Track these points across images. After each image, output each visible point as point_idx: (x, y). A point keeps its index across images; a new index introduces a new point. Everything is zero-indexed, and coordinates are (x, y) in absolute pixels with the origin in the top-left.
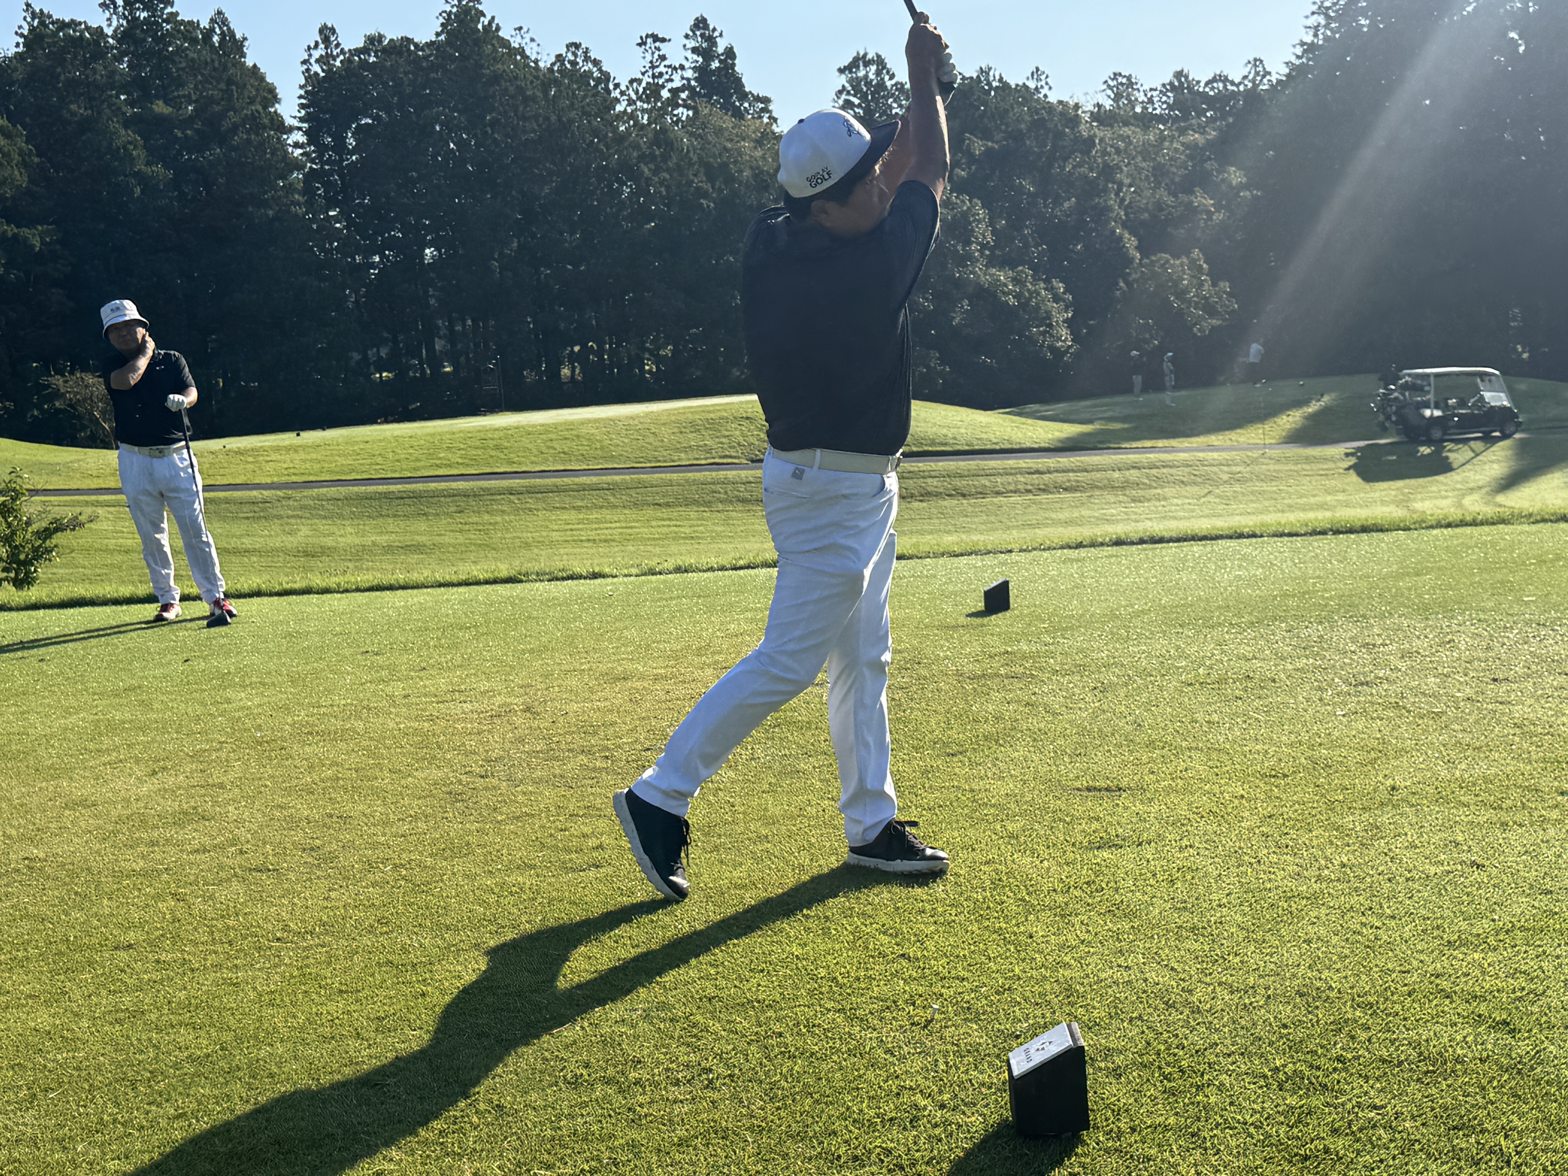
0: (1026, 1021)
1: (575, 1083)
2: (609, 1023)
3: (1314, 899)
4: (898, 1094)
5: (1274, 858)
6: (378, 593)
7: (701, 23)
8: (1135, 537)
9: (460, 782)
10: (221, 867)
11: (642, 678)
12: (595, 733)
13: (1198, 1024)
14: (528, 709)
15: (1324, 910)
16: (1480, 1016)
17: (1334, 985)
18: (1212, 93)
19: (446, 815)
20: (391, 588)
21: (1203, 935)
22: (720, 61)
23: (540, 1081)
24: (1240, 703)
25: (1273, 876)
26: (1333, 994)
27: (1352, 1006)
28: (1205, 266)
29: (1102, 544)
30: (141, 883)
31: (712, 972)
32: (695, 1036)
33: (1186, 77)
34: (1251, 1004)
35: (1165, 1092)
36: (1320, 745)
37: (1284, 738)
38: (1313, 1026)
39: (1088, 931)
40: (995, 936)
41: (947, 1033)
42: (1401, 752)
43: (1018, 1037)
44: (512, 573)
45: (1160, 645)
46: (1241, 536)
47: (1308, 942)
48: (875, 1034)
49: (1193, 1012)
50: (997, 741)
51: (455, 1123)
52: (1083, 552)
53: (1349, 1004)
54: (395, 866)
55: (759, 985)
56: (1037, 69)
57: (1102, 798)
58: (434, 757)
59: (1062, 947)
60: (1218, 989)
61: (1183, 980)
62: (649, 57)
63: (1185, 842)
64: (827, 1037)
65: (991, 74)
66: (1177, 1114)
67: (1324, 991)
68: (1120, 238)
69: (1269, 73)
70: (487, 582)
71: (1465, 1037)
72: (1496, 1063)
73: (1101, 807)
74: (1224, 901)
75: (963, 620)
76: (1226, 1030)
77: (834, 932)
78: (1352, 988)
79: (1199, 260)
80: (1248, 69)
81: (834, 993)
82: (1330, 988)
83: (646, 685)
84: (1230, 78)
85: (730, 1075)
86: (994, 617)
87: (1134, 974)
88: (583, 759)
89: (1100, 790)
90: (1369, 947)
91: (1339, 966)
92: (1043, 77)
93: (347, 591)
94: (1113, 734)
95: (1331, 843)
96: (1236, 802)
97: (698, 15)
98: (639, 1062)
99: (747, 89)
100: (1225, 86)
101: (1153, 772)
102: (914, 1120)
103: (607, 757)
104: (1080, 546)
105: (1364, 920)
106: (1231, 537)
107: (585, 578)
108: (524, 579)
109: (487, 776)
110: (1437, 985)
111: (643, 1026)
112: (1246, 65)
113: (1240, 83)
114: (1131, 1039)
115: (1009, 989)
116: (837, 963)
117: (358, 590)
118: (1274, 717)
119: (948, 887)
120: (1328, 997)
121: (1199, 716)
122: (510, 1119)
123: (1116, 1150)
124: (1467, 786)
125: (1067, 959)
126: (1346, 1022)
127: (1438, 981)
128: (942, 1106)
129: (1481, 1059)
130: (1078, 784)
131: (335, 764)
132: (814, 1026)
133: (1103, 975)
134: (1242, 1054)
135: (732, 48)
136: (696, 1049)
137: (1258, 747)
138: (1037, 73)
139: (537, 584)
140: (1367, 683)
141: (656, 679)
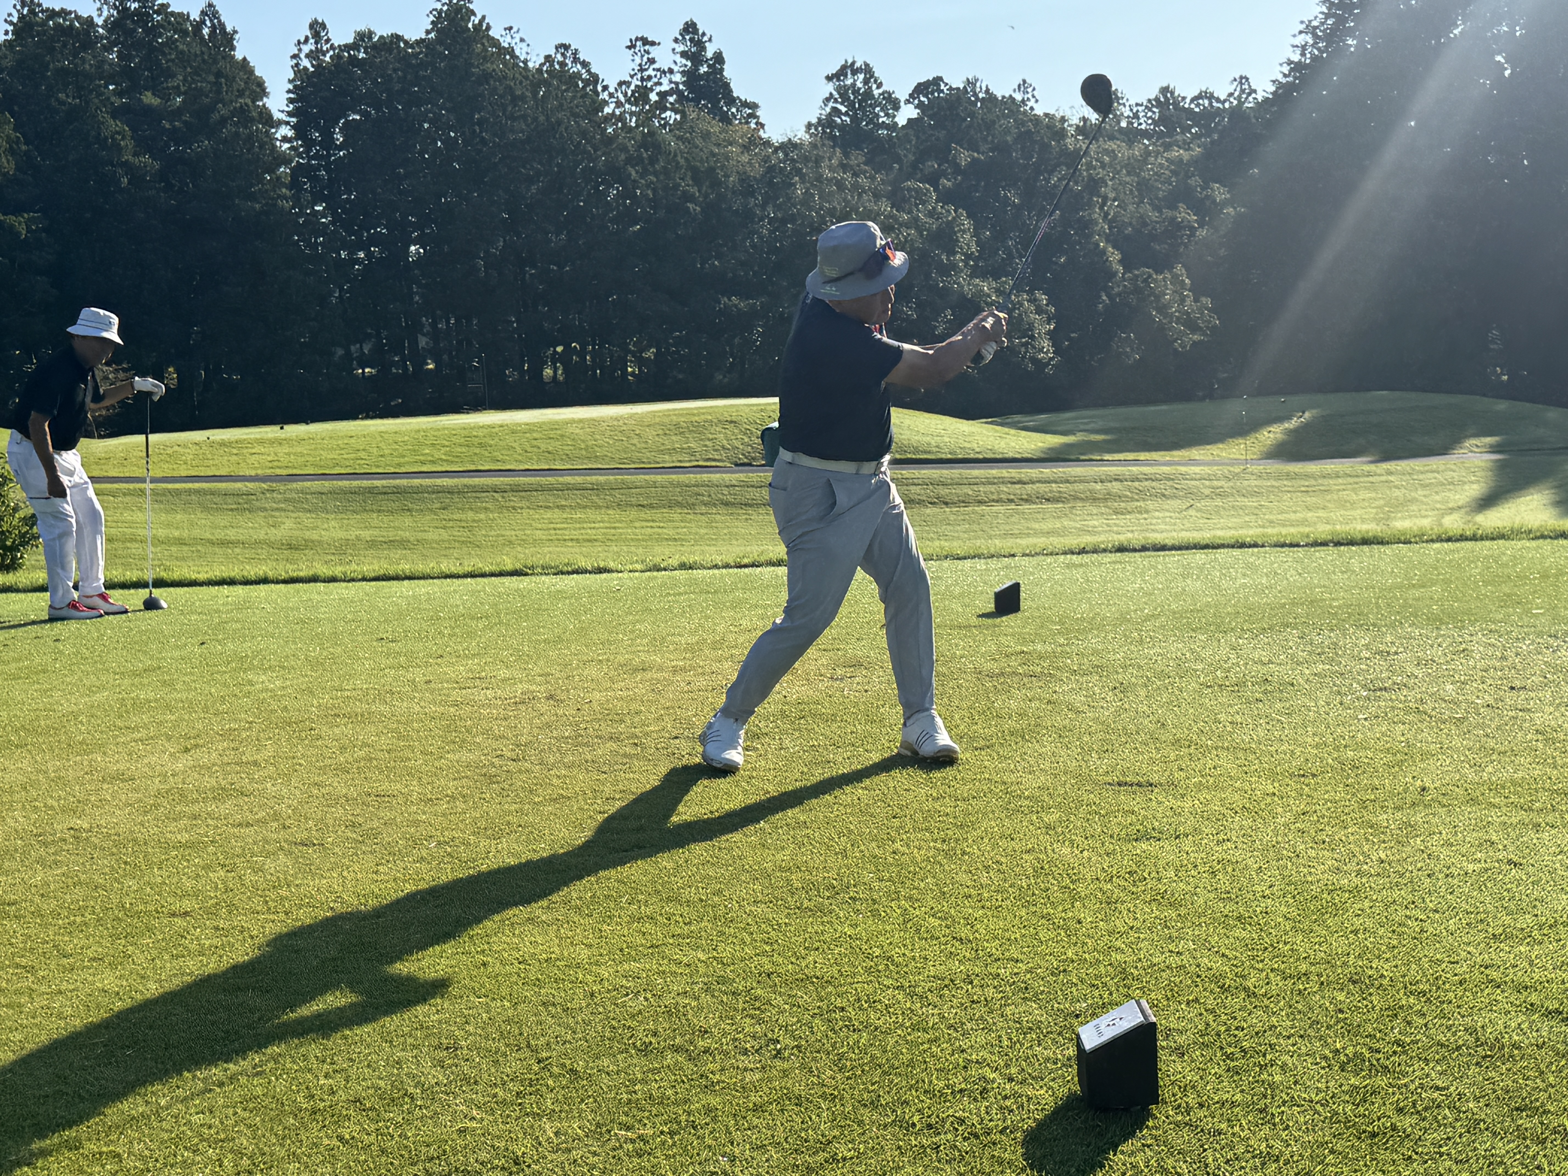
0: (1085, 1002)
1: (645, 1050)
2: (672, 995)
3: (1355, 892)
4: (965, 1067)
5: (1312, 853)
6: (384, 583)
7: (690, 28)
8: (1137, 544)
9: (493, 765)
10: (266, 841)
11: (661, 669)
12: (622, 721)
13: (1255, 1007)
14: (551, 697)
15: (1367, 904)
16: (1532, 1005)
17: (1385, 973)
18: (1197, 110)
19: (484, 796)
20: (397, 578)
21: (1250, 924)
22: (709, 66)
23: (611, 1048)
24: (1260, 705)
25: (1313, 870)
26: (1385, 982)
27: (1405, 994)
28: (1187, 281)
29: (1105, 550)
30: (190, 855)
31: (767, 948)
32: (759, 1009)
33: (1172, 93)
34: (1305, 989)
35: (1228, 1070)
36: (1345, 747)
37: (1309, 740)
38: (1369, 1012)
39: (1136, 919)
40: (1044, 921)
41: (1008, 1011)
42: (1426, 755)
43: (1077, 1016)
44: (518, 566)
45: (1176, 648)
46: (1243, 546)
47: (1355, 932)
48: (936, 1011)
49: (1249, 996)
50: (1023, 737)
51: (531, 1086)
52: (1086, 558)
53: (1402, 991)
54: (439, 843)
55: (816, 962)
56: (1024, 82)
57: (1134, 793)
58: (464, 741)
59: (1110, 933)
60: (1272, 975)
61: (1235, 966)
62: (638, 60)
63: (1221, 837)
64: (889, 1013)
65: (978, 85)
66: (1242, 1091)
67: (1376, 979)
68: (1104, 252)
69: (1255, 91)
70: (492, 575)
71: (1519, 1025)
72: (1553, 1048)
73: (1135, 801)
74: (1267, 892)
75: (974, 621)
76: (1283, 1013)
77: (883, 914)
78: (1404, 976)
79: (1182, 275)
80: (1234, 86)
81: (891, 971)
82: (1382, 976)
83: (666, 675)
84: (1216, 95)
85: (796, 1046)
86: (1004, 618)
87: (1186, 959)
88: (610, 745)
89: (1131, 785)
90: (1415, 938)
91: (1388, 956)
92: (1030, 90)
93: (353, 580)
94: (1138, 733)
95: (1367, 840)
96: (1269, 800)
97: (688, 19)
98: (706, 1032)
99: (735, 95)
100: (1211, 104)
101: (1182, 770)
102: (984, 1091)
103: (636, 744)
104: (1083, 551)
105: (1408, 913)
106: (1233, 547)
107: (590, 573)
108: (530, 572)
109: (519, 760)
110: (1487, 976)
111: (705, 999)
112: (1232, 82)
113: (1225, 101)
114: (1191, 1020)
115: (1065, 971)
116: (891, 943)
117: (364, 579)
118: (1297, 719)
119: (991, 874)
120: (1381, 985)
121: (1222, 717)
122: (585, 1082)
123: (1186, 1124)
124: (1496, 789)
125: (1118, 944)
126: (1400, 1008)
127: (1487, 972)
128: (1011, 1080)
129: (1537, 1046)
130: (1109, 779)
131: (365, 745)
132: (874, 1002)
133: (1155, 960)
134: (1301, 1036)
135: (720, 53)
136: (760, 1021)
137: (1283, 748)
138: (1023, 86)
139: (543, 578)
140: (1385, 689)
141: (675, 671)
